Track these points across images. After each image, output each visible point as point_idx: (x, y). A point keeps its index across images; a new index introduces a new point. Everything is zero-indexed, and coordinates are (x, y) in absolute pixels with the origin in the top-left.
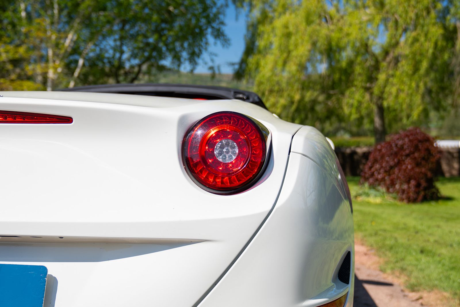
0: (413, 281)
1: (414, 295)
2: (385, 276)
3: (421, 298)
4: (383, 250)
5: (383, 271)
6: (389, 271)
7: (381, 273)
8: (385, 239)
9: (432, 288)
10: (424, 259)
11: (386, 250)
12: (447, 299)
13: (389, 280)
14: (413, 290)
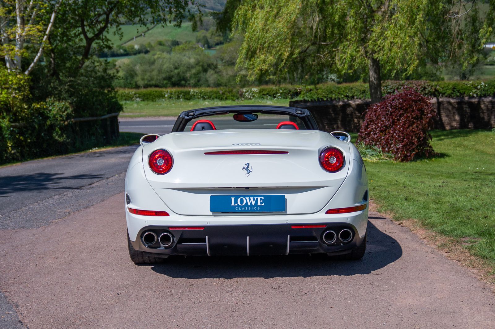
0: (398, 215)
1: (398, 223)
2: (381, 214)
3: (402, 223)
4: (380, 199)
5: (379, 212)
6: (383, 212)
7: (378, 213)
8: (381, 192)
9: (408, 218)
10: (406, 203)
11: (382, 199)
12: (416, 222)
13: (384, 216)
14: (397, 220)
